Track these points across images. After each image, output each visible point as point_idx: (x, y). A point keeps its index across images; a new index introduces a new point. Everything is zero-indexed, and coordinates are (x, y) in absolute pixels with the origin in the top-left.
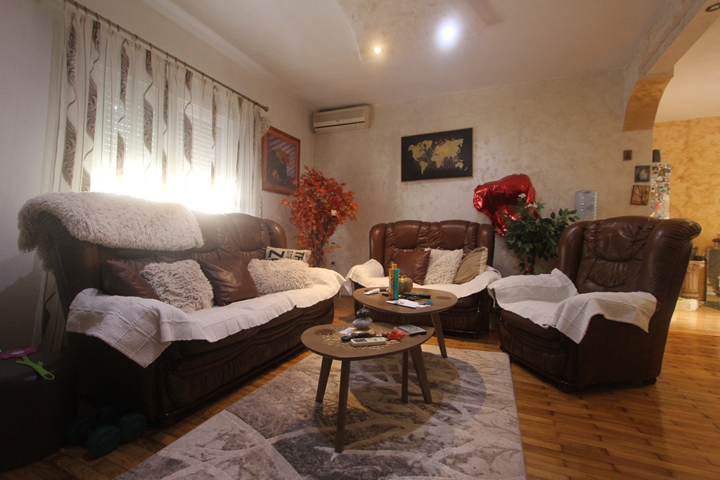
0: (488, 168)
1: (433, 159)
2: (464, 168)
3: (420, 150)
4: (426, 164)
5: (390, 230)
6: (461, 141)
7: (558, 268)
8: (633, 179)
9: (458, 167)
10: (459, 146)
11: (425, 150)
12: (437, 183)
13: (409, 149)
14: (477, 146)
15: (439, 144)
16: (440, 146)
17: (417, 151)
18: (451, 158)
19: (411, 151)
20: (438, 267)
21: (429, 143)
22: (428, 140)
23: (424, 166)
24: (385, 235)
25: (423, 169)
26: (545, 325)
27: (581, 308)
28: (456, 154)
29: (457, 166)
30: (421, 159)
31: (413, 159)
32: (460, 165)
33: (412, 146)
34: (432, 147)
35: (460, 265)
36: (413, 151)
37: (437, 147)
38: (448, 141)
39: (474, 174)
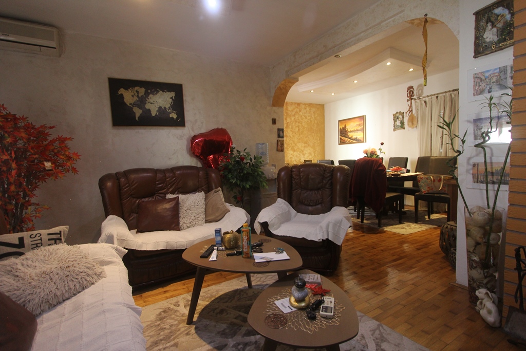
0: (196, 121)
1: (148, 106)
2: (177, 118)
3: (133, 96)
4: (141, 111)
5: (123, 180)
6: (173, 94)
7: (281, 198)
8: (277, 136)
9: (173, 117)
10: (172, 98)
11: (138, 96)
12: (151, 130)
13: (120, 93)
14: (185, 100)
15: (152, 93)
16: (154, 95)
17: (129, 97)
18: (165, 108)
19: (122, 95)
20: (188, 211)
21: (142, 91)
22: (141, 87)
23: (138, 112)
24: (119, 186)
25: (137, 115)
26: (319, 240)
27: (338, 224)
28: (169, 106)
29: (171, 116)
30: (134, 104)
31: (125, 104)
32: (174, 115)
33: (122, 89)
34: (145, 94)
35: (206, 205)
36: (125, 95)
37: (151, 96)
38: (161, 92)
39: (186, 124)
